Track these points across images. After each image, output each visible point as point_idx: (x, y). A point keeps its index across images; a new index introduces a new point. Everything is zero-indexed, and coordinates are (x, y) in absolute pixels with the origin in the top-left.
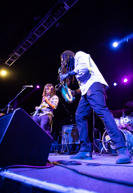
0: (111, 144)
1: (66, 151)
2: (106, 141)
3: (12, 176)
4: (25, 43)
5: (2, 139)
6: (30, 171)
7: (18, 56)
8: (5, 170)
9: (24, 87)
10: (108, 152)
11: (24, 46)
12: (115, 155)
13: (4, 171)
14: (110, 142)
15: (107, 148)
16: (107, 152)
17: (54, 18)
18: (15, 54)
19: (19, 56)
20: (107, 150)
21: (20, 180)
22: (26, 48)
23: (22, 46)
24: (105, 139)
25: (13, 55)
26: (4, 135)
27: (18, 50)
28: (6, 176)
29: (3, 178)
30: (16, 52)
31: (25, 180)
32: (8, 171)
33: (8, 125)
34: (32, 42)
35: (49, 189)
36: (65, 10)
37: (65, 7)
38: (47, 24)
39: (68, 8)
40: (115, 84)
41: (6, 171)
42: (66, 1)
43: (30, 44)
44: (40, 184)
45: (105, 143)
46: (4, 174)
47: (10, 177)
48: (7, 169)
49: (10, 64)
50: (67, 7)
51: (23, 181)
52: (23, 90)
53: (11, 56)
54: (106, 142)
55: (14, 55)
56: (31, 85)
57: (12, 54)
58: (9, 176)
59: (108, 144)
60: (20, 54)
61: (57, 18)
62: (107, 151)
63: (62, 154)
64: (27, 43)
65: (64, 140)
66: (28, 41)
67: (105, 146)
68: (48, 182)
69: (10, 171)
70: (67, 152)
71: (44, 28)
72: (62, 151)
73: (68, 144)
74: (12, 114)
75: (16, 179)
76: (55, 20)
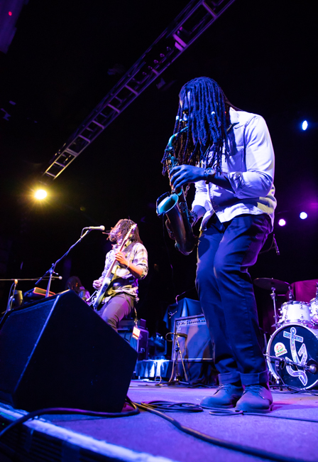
0: (288, 365)
1: (181, 378)
2: (277, 356)
3: (47, 430)
4: (89, 127)
5: (32, 353)
6: (86, 421)
7: (73, 157)
8: (36, 417)
9: (85, 230)
10: (281, 383)
11: (86, 134)
12: (297, 392)
13: (33, 419)
14: (287, 358)
15: (278, 373)
16: (278, 382)
17: (154, 70)
18: (65, 151)
19: (76, 157)
20: (278, 378)
21: (60, 437)
22: (90, 139)
23: (82, 135)
24: (272, 352)
25: (62, 155)
26: (36, 345)
27: (73, 142)
28: (37, 428)
29: (32, 432)
30: (70, 148)
31: (70, 438)
32: (41, 419)
33: (45, 326)
34: (104, 125)
35: (107, 454)
36: (178, 51)
37: (176, 45)
38: (138, 82)
39: (182, 47)
40: (303, 216)
41: (38, 419)
42: (178, 32)
43: (100, 128)
44: (94, 446)
45: (272, 362)
46: (34, 425)
47: (43, 431)
48: (40, 415)
49: (56, 175)
50: (180, 45)
51: (66, 438)
52: (82, 237)
53: (58, 155)
54: (276, 359)
55: (65, 153)
56: (99, 226)
57: (61, 152)
58: (42, 429)
59: (280, 365)
60: (78, 152)
61: (158, 70)
62: (279, 380)
63: (172, 384)
64: (93, 126)
65: (177, 351)
66: (94, 122)
67: (274, 367)
68: (109, 442)
69: (44, 420)
70: (185, 379)
71: (130, 92)
72: (173, 378)
73: (188, 362)
74: (54, 302)
75: (53, 434)
76: (154, 75)
